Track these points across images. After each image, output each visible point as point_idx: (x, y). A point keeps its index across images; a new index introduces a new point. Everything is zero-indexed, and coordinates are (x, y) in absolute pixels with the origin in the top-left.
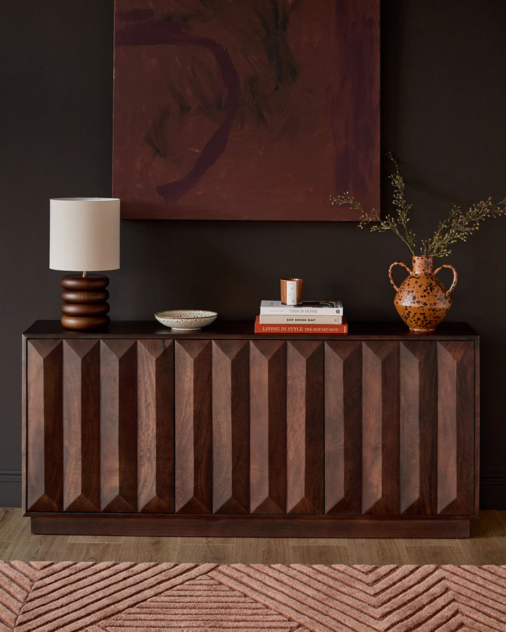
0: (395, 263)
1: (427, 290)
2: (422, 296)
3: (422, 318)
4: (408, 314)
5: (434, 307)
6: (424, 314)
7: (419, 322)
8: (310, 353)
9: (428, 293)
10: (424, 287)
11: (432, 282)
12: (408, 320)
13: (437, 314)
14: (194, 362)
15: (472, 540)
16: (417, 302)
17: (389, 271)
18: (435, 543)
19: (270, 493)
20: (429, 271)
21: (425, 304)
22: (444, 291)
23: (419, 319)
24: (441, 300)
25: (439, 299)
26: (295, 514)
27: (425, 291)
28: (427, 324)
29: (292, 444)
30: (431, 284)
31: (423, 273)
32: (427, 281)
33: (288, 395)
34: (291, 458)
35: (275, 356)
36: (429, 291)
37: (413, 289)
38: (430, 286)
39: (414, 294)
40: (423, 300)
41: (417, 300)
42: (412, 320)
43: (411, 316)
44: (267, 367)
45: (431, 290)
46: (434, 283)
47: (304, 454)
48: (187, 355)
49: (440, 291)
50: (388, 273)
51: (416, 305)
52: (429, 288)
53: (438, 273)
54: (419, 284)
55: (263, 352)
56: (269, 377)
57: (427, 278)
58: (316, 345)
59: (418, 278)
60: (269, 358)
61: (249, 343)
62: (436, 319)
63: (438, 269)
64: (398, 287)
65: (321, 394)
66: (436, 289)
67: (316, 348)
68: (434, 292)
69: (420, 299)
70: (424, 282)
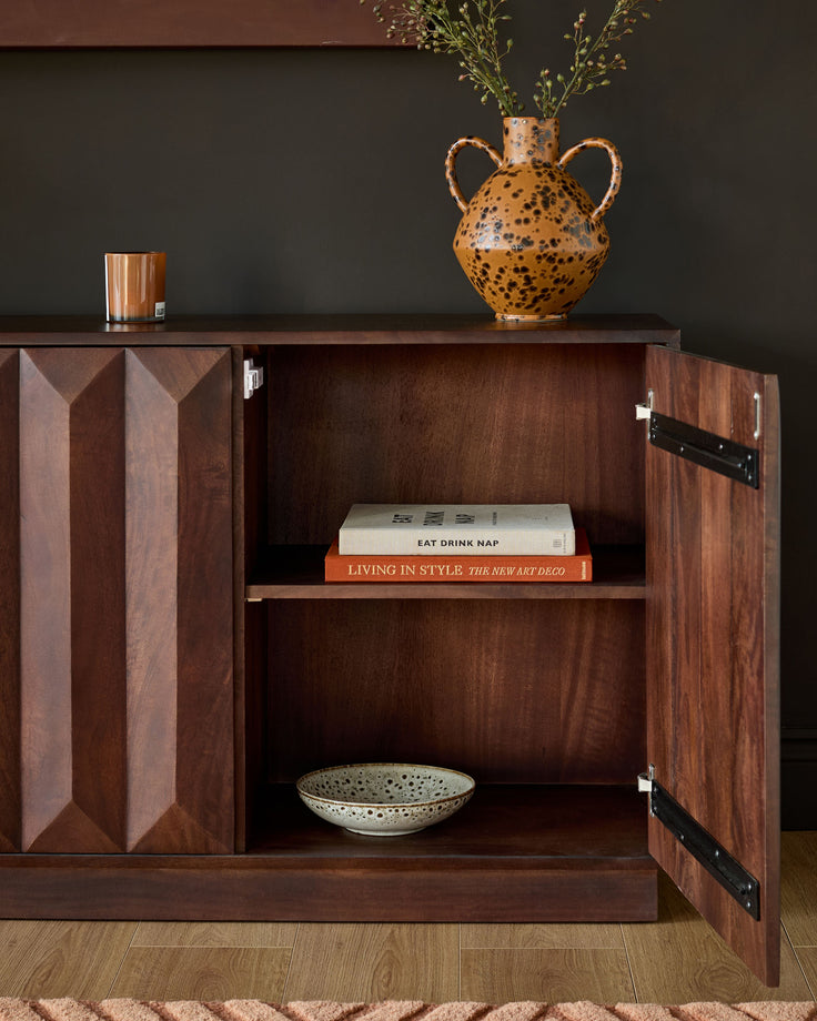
0: (462, 141)
1: (534, 203)
2: (518, 222)
3: (521, 282)
4: (484, 273)
5: (551, 249)
6: (525, 269)
7: (515, 294)
8: (191, 381)
9: (537, 212)
10: (526, 197)
11: (550, 184)
12: (486, 290)
13: (563, 270)
16: (506, 236)
17: (448, 162)
19: (75, 792)
20: (546, 157)
21: (527, 242)
22: (586, 210)
23: (512, 285)
24: (574, 232)
25: (565, 229)
26: (152, 853)
27: (527, 207)
28: (535, 300)
29: (141, 647)
30: (547, 189)
31: (529, 160)
32: (537, 181)
33: (128, 507)
34: (138, 690)
35: (89, 392)
36: (539, 206)
37: (497, 204)
38: (542, 193)
39: (500, 215)
40: (523, 231)
41: (504, 230)
42: (496, 288)
43: (493, 278)
44: (67, 424)
45: (546, 204)
46: (555, 187)
47: (172, 675)
49: (573, 209)
50: (445, 168)
51: (505, 246)
52: (539, 199)
53: (568, 162)
54: (513, 189)
55: (57, 381)
56: (73, 454)
57: (539, 174)
58: (207, 360)
59: (513, 175)
60: (74, 397)
61: (17, 356)
62: (561, 286)
63: (570, 152)
64: (467, 202)
65: (226, 501)
66: (560, 202)
67: (208, 368)
68: (555, 210)
69: (515, 229)
70: (528, 185)
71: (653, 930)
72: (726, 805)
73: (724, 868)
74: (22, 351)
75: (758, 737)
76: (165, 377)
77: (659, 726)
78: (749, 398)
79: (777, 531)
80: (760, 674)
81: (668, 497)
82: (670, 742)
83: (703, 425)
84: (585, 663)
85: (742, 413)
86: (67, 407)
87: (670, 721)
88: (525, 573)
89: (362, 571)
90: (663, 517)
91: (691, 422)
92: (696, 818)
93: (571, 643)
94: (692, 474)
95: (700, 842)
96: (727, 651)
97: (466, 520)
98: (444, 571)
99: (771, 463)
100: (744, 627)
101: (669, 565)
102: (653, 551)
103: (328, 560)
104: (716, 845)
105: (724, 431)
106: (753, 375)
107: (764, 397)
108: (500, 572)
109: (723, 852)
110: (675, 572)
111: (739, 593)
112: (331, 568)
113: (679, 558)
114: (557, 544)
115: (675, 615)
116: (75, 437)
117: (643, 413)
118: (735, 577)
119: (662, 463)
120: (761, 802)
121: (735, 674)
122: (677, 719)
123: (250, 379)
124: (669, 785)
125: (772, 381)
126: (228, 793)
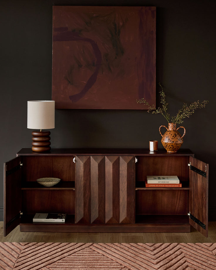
0: (162, 126)
2: (172, 139)
3: (172, 147)
4: (167, 146)
5: (176, 143)
6: (173, 146)
7: (171, 149)
8: (129, 161)
9: (174, 137)
10: (173, 135)
13: (178, 145)
14: (84, 165)
15: (191, 233)
17: (159, 129)
18: (177, 234)
19: (113, 215)
20: (175, 129)
21: (173, 142)
22: (181, 137)
23: (171, 147)
24: (179, 140)
25: (178, 140)
26: (123, 224)
27: (173, 137)
28: (174, 150)
29: (122, 196)
30: (175, 134)
31: (172, 130)
33: (120, 177)
34: (121, 202)
35: (115, 162)
36: (175, 137)
37: (169, 136)
39: (169, 138)
40: (173, 140)
41: (170, 140)
42: (168, 148)
43: (168, 147)
44: (112, 166)
45: (176, 136)
46: (177, 134)
47: (126, 200)
48: (81, 162)
49: (179, 137)
51: (170, 142)
52: (175, 135)
53: (178, 130)
54: (171, 134)
55: (110, 160)
56: (113, 171)
58: (131, 158)
59: (171, 132)
60: (113, 163)
61: (105, 157)
62: (177, 148)
63: (178, 128)
64: (163, 135)
65: (133, 177)
66: (177, 136)
67: (131, 159)
68: (177, 137)
69: (171, 140)
70: (173, 133)
71: (190, 233)
72: (201, 216)
73: (201, 224)
74: (106, 156)
75: (205, 208)
76: (125, 160)
77: (191, 207)
78: (205, 166)
79: (208, 183)
80: (206, 200)
81: (193, 177)
82: (193, 209)
83: (198, 168)
84: (179, 198)
85: (204, 168)
86: (112, 164)
87: (193, 206)
88: (173, 186)
89: (151, 186)
90: (192, 179)
91: (196, 168)
92: (197, 218)
93: (177, 195)
94: (196, 174)
95: (197, 221)
96: (201, 197)
97: (164, 178)
98: (162, 186)
99: (207, 175)
100: (204, 194)
101: (193, 185)
102: (190, 183)
103: (146, 184)
104: (199, 221)
105: (201, 169)
106: (205, 163)
107: (207, 166)
108: (169, 186)
109: (200, 222)
110: (194, 186)
111: (203, 190)
112: (146, 186)
113: (195, 185)
114: (177, 182)
115: (194, 192)
116: (113, 168)
117: (189, 165)
118: (203, 188)
119: (192, 172)
120: (206, 215)
121: (202, 200)
122: (194, 206)
123: (136, 160)
124: (193, 214)
125: (208, 165)
126: (133, 216)
